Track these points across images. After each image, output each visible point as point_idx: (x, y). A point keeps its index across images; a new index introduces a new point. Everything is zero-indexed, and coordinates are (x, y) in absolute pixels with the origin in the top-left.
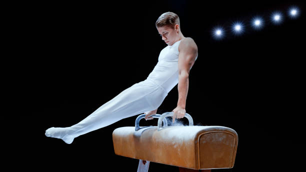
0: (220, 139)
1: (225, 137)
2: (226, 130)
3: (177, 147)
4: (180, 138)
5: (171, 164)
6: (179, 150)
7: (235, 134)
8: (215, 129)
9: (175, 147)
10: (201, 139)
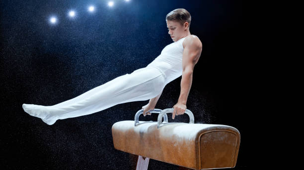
0: (222, 138)
1: (226, 136)
2: (228, 129)
3: (177, 146)
4: (180, 136)
5: (171, 162)
6: (179, 149)
7: (237, 133)
8: (216, 128)
9: (175, 145)
10: (202, 139)
